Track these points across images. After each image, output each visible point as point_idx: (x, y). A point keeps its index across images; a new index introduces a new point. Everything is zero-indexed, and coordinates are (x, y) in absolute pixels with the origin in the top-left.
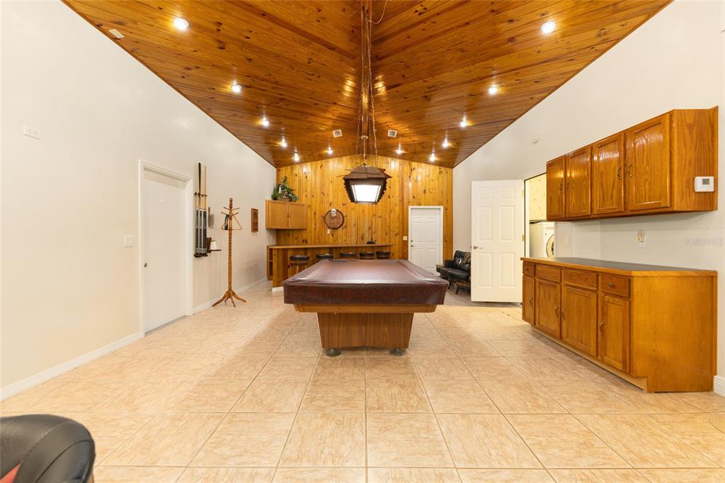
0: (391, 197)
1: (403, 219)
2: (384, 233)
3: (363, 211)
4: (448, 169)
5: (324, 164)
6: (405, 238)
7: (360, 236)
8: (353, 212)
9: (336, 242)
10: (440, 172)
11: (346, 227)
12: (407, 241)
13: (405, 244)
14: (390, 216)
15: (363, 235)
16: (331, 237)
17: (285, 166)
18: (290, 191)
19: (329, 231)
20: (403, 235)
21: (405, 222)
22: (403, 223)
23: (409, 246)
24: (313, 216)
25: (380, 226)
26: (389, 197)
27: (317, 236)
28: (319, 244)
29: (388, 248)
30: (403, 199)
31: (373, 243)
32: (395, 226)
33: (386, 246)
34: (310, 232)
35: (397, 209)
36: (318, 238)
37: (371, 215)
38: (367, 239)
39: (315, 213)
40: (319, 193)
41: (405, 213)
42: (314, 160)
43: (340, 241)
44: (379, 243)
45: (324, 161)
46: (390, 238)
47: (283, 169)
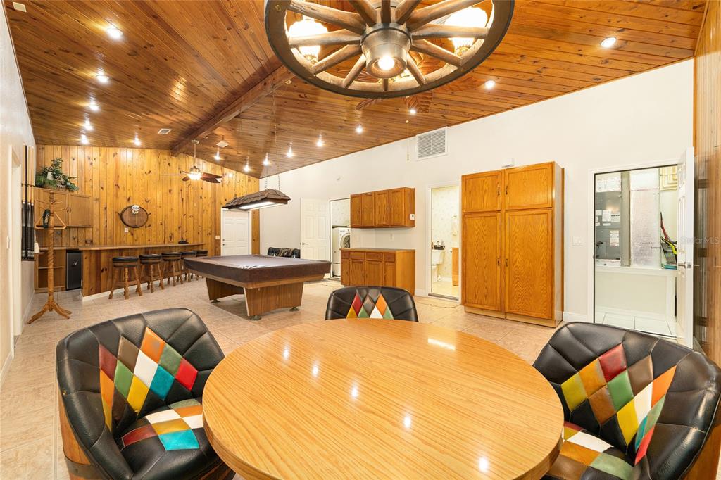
0: (203, 197)
1: (215, 220)
2: (196, 234)
3: (172, 209)
4: (255, 179)
5: (118, 152)
6: (217, 237)
7: (168, 236)
8: (160, 210)
9: (137, 242)
10: (249, 181)
11: (150, 226)
12: (220, 240)
13: (218, 243)
14: (202, 216)
15: (172, 234)
16: (130, 237)
17: (52, 144)
18: (66, 179)
19: (126, 230)
20: (216, 235)
21: (217, 222)
22: (215, 224)
23: (222, 244)
24: (102, 212)
25: (191, 226)
26: (201, 198)
27: (108, 236)
28: (112, 244)
29: (200, 247)
30: (215, 201)
31: (185, 242)
32: (208, 225)
33: (198, 245)
34: (99, 230)
35: (210, 210)
36: (110, 237)
37: (181, 214)
38: (177, 238)
39: (106, 208)
40: (111, 187)
41: (218, 215)
42: (104, 146)
43: (141, 242)
44: (190, 243)
45: (119, 149)
46: (202, 237)
47: (49, 148)
